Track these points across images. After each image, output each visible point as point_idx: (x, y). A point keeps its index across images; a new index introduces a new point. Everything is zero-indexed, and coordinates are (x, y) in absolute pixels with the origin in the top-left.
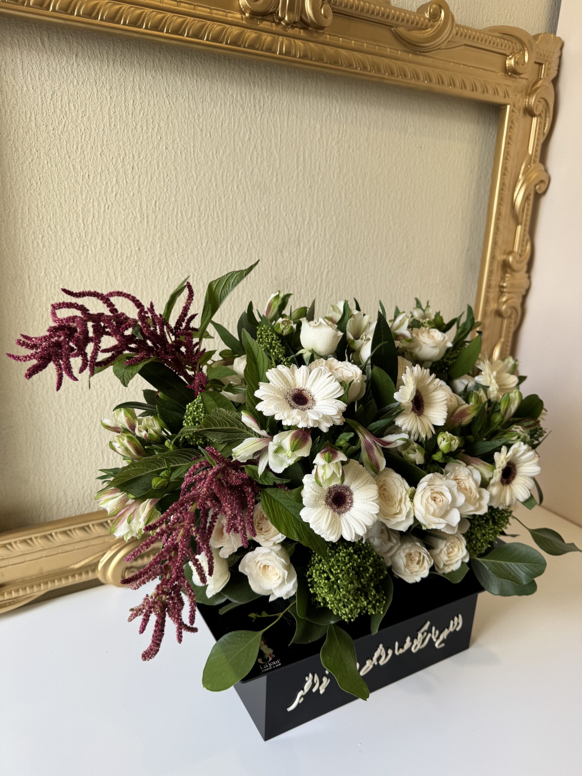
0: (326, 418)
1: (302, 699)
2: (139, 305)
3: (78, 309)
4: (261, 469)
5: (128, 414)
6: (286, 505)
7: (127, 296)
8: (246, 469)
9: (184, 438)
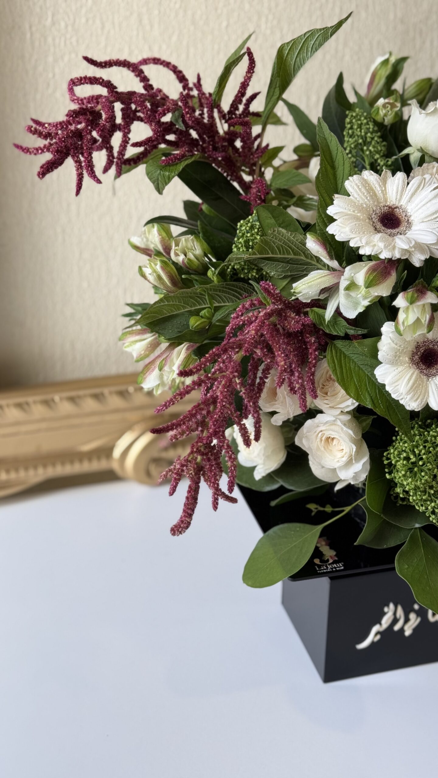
0: (419, 247)
1: (378, 637)
2: (182, 78)
3: (104, 86)
4: (329, 313)
5: (162, 231)
6: (359, 363)
7: (167, 64)
8: (310, 313)
9: (233, 268)
